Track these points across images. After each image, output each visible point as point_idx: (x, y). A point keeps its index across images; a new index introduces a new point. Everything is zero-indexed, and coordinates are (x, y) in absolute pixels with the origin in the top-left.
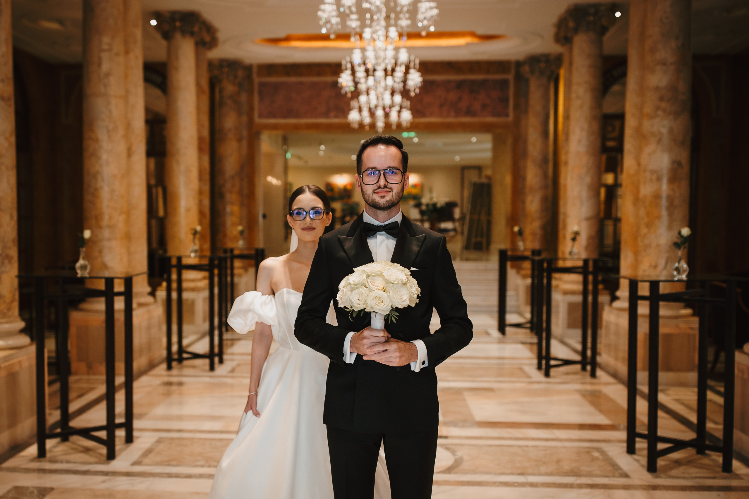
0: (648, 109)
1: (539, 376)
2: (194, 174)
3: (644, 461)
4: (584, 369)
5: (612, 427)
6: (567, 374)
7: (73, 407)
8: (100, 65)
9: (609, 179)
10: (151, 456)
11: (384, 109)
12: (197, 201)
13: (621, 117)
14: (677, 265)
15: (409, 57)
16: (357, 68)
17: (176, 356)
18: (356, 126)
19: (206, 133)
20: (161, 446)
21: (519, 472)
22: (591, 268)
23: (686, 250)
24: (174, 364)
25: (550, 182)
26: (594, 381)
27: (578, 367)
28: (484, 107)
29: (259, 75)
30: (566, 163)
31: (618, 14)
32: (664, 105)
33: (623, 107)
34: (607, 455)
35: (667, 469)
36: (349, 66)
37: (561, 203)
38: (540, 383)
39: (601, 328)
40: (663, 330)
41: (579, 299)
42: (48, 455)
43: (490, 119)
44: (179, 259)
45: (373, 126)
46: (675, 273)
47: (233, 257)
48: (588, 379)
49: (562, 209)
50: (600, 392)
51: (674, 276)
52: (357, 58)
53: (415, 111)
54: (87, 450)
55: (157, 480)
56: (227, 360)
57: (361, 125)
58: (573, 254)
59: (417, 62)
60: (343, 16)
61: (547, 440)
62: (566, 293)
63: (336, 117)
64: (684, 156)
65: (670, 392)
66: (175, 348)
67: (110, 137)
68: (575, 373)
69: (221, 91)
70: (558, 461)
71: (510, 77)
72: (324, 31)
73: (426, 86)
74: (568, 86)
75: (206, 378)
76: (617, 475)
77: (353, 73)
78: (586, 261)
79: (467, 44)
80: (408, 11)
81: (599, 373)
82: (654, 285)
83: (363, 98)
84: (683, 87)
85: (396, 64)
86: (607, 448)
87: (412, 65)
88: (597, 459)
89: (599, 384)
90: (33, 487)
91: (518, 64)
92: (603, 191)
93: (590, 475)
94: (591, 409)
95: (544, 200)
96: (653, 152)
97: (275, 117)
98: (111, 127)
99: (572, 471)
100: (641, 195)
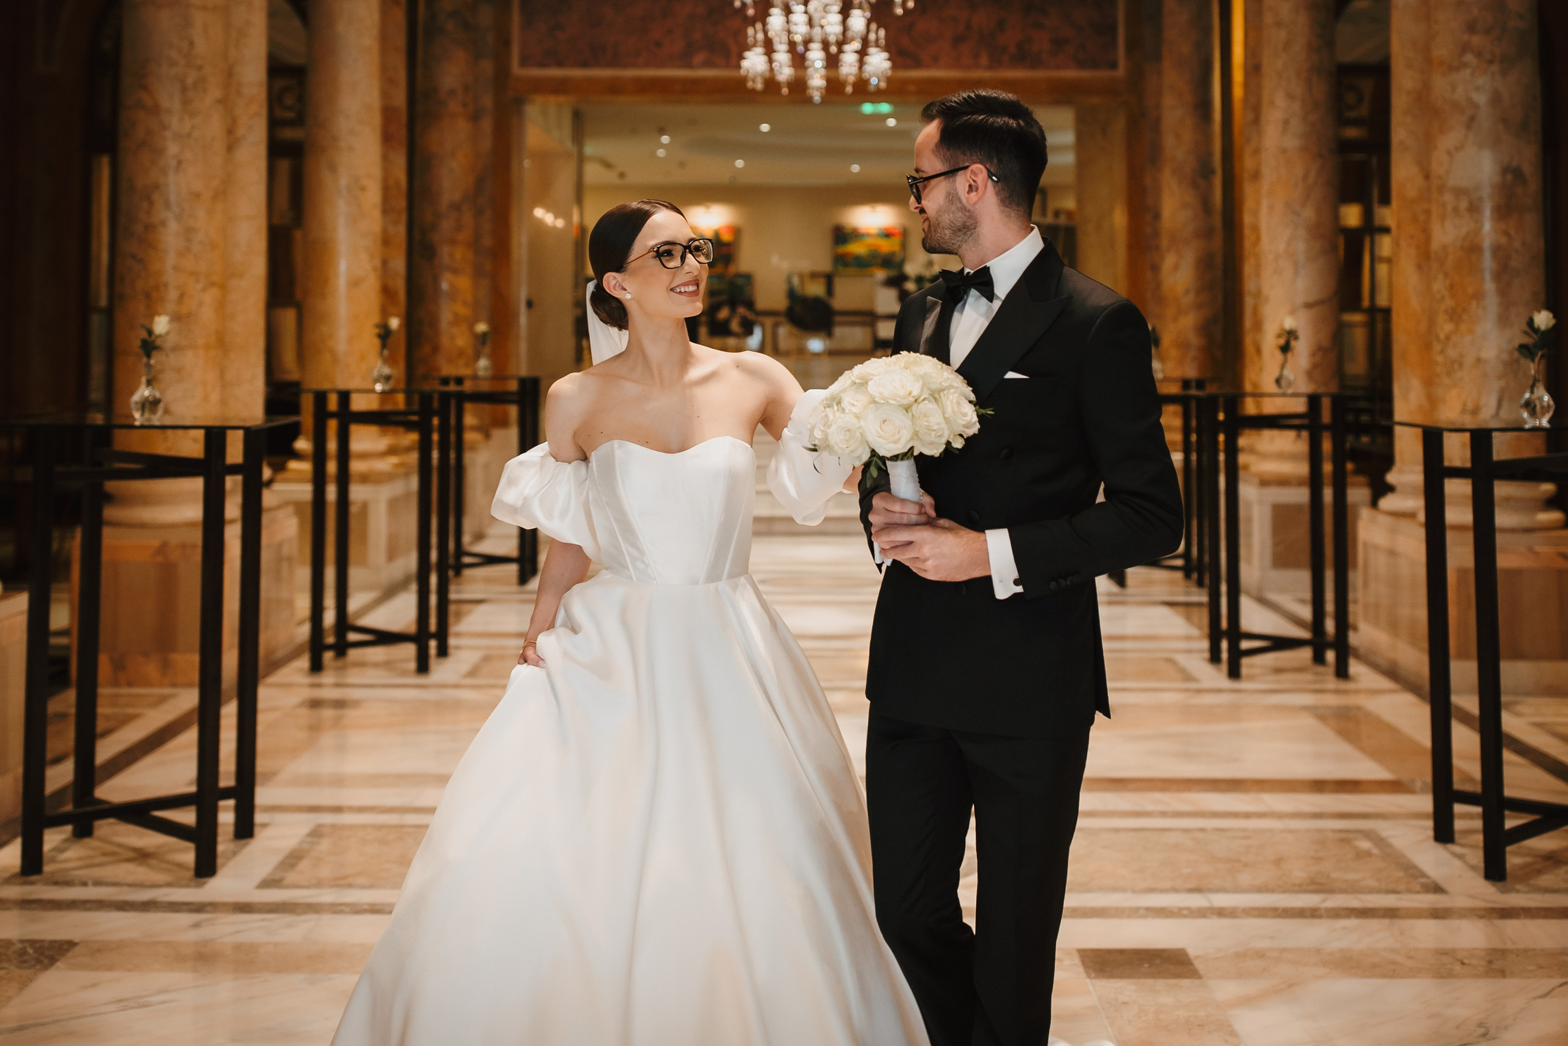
0: (1442, 50)
1: (1215, 677)
2: (373, 196)
3: (1477, 857)
4: (1319, 658)
5: (1395, 786)
6: (1278, 671)
7: (105, 751)
9: (1352, 215)
10: (304, 865)
11: (826, 45)
12: (377, 263)
13: (1381, 72)
14: (1527, 395)
17: (330, 640)
18: (759, 86)
19: (400, 98)
20: (325, 845)
21: (1189, 886)
22: (1326, 417)
23: (1543, 363)
24: (328, 656)
25: (1217, 221)
26: (1344, 685)
27: (1305, 654)
28: (1058, 43)
30: (1256, 175)
32: (1476, 40)
33: (1387, 43)
34: (1389, 845)
35: (1528, 874)
37: (1248, 269)
38: (1219, 691)
40: (1503, 561)
41: (1301, 496)
42: (47, 868)
43: (1071, 74)
44: (345, 397)
45: (799, 86)
46: (1524, 415)
47: (462, 398)
48: (1332, 683)
49: (1249, 285)
50: (1359, 708)
51: (1525, 422)
53: (898, 53)
54: (142, 856)
55: (327, 919)
56: (458, 648)
57: (771, 83)
58: (1283, 383)
61: (1247, 815)
62: (1265, 482)
63: (708, 64)
64: (1528, 158)
65: (1519, 708)
66: (329, 618)
67: (186, 102)
68: (1300, 670)
70: (1278, 861)
75: (411, 692)
76: (1418, 888)
78: (1313, 400)
81: (1355, 667)
82: (1481, 439)
83: (776, 19)
86: (1391, 831)
88: (1368, 854)
89: (1357, 692)
90: (22, 941)
92: (1340, 240)
93: (1352, 889)
94: (1345, 747)
95: (1205, 263)
96: (1460, 148)
97: (560, 64)
98: (190, 81)
99: (1313, 882)
100: (1435, 245)
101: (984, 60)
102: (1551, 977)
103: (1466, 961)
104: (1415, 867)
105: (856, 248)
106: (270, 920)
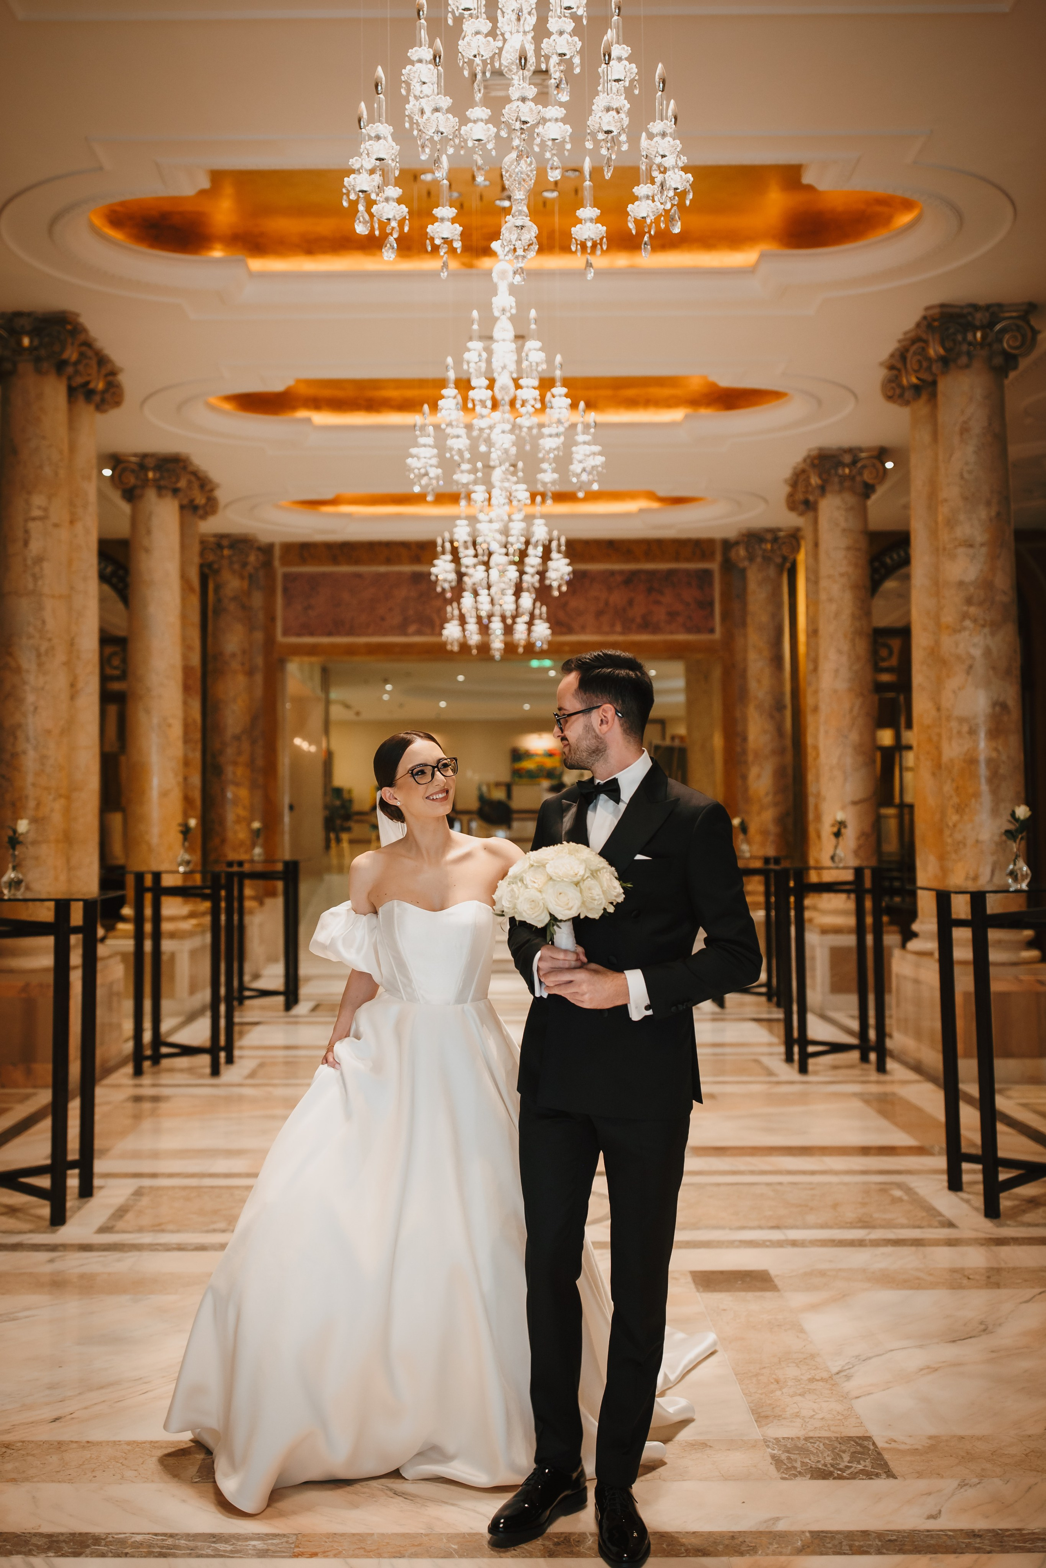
0: (949, 617)
1: (790, 1072)
2: (177, 730)
3: (979, 1201)
4: (864, 1059)
5: (920, 1151)
6: (835, 1067)
8: (26, 543)
9: (886, 737)
10: (129, 1216)
11: (503, 618)
12: (180, 779)
13: (904, 633)
14: (1011, 867)
15: (550, 532)
16: (462, 552)
17: (148, 1052)
18: (456, 648)
19: (196, 660)
20: (145, 1201)
21: (771, 1224)
22: (868, 884)
23: (1023, 843)
24: (147, 1064)
25: (788, 742)
26: (882, 1078)
27: (855, 1055)
28: (672, 615)
29: (285, 562)
30: (816, 709)
31: (889, 465)
32: (973, 610)
33: (908, 613)
34: (916, 1194)
35: (1016, 1213)
36: (448, 546)
37: (810, 777)
38: (792, 1083)
39: (890, 991)
40: (996, 986)
41: (851, 940)
43: (682, 637)
44: (157, 876)
45: (484, 648)
46: (1010, 881)
47: (243, 876)
48: (874, 1076)
49: (812, 789)
50: (894, 1094)
51: (1010, 886)
52: (462, 533)
53: (556, 624)
54: (12, 1211)
55: (146, 1255)
56: (241, 1057)
57: (464, 647)
58: (836, 859)
59: (563, 540)
60: (448, 465)
61: (813, 1173)
62: (825, 931)
63: (419, 633)
64: (1011, 694)
65: (1011, 1093)
66: (147, 1036)
67: (40, 665)
68: (851, 1067)
69: (217, 588)
70: (835, 1206)
71: (714, 566)
72: (417, 489)
73: (577, 581)
74: (814, 581)
75: (207, 1089)
76: (936, 1224)
77: (456, 559)
78: (859, 872)
79: (641, 511)
80: (556, 459)
81: (890, 1064)
82: (978, 899)
83: (467, 600)
84: (1003, 581)
85: (527, 543)
86: (915, 1182)
87: (554, 544)
88: (900, 1200)
89: (892, 1082)
91: (727, 545)
92: (878, 755)
93: (889, 1225)
94: (884, 1123)
95: (780, 773)
96: (961, 688)
97: (312, 634)
98: (43, 649)
99: (860, 1220)
100: (945, 758)
101: (618, 628)
102: (1033, 1287)
103: (971, 1277)
104: (934, 1209)
105: (529, 765)
106: (105, 1256)
